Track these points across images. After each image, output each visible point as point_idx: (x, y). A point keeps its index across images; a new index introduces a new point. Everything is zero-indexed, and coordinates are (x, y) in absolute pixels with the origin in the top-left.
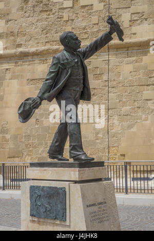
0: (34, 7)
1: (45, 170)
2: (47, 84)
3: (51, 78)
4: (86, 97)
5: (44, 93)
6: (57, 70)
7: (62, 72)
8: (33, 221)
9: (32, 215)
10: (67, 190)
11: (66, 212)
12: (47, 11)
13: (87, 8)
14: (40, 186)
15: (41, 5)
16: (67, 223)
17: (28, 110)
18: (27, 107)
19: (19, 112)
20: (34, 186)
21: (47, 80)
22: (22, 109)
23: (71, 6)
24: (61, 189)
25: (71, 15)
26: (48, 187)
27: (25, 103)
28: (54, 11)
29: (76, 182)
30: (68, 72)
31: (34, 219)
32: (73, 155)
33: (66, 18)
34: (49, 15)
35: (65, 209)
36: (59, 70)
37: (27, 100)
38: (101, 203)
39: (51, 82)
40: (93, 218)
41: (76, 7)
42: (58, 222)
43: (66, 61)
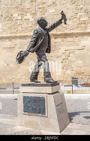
0: (5, 18)
1: (31, 88)
2: (32, 44)
3: (34, 41)
4: (49, 51)
5: (30, 48)
6: (37, 36)
7: (39, 38)
8: (25, 114)
9: (24, 111)
10: (46, 98)
11: (45, 110)
12: (11, 20)
13: (27, 20)
14: (29, 97)
15: (8, 18)
16: (46, 115)
17: (22, 57)
18: (22, 56)
19: (17, 58)
20: (25, 96)
21: (31, 42)
22: (19, 56)
23: (21, 19)
24: (42, 98)
25: (21, 22)
26: (34, 97)
27: (21, 53)
28: (13, 20)
29: (49, 94)
30: (42, 38)
31: (26, 113)
32: (46, 80)
33: (19, 23)
34: (12, 22)
35: (45, 108)
36: (38, 36)
37: (21, 52)
38: (61, 104)
39: (34, 43)
40: (59, 112)
41: (23, 19)
42: (40, 115)
43: (41, 32)
